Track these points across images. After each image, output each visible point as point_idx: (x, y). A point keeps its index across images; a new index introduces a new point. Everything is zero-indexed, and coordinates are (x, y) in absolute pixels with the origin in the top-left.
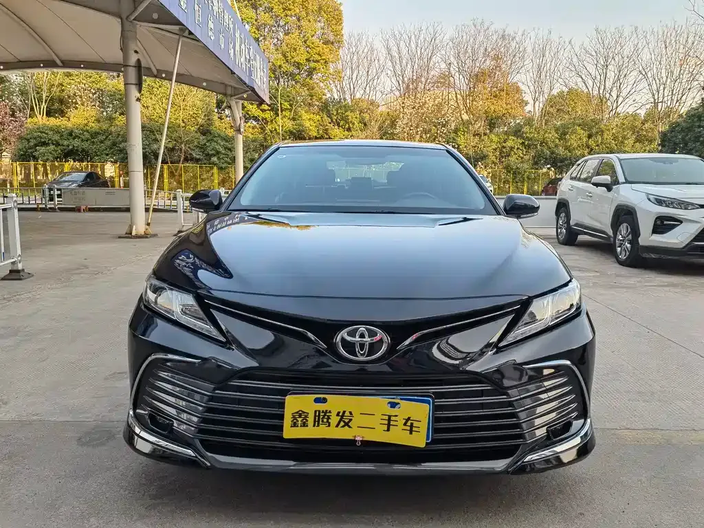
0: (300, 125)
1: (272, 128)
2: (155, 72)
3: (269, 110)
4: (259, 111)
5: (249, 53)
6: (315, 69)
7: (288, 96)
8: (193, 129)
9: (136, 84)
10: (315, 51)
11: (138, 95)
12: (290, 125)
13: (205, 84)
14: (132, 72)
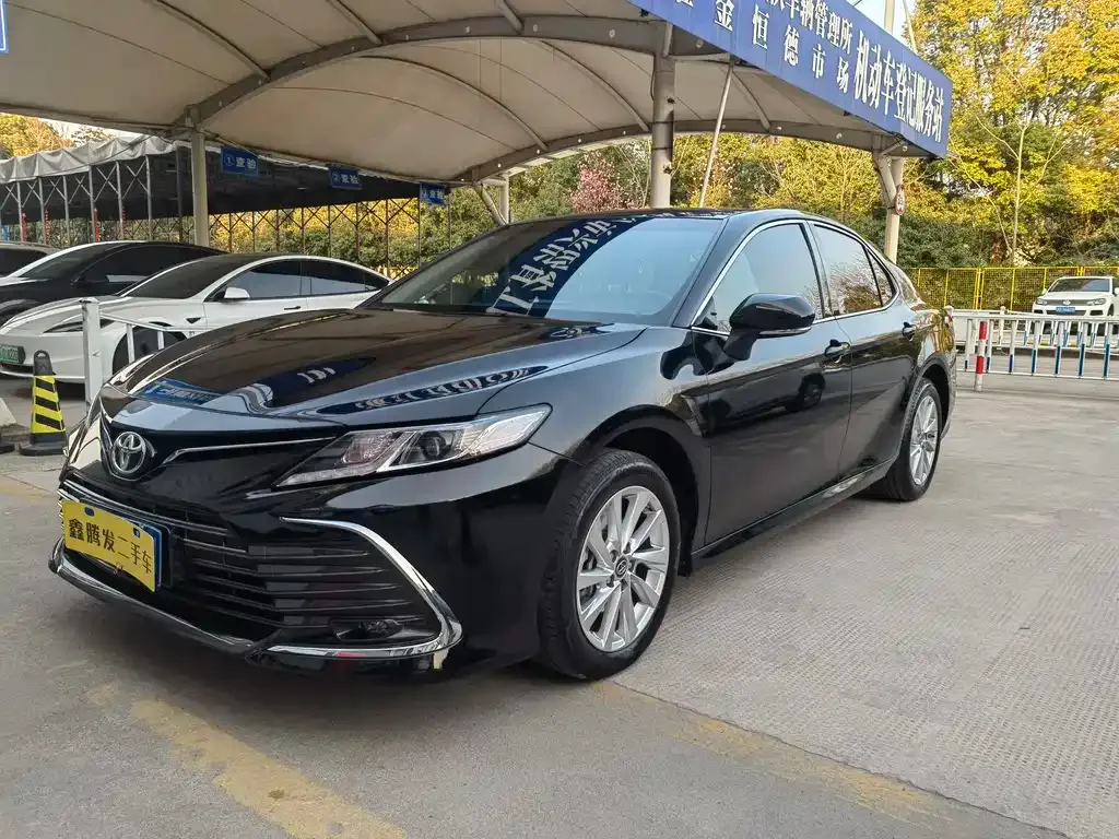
0: (1062, 192)
1: (1006, 200)
2: (766, 124)
3: (1002, 169)
4: (982, 171)
5: (894, 76)
6: (1106, 86)
7: (1044, 141)
8: (861, 210)
9: (665, 148)
10: (1108, 51)
11: (669, 164)
12: (1041, 194)
13: (839, 135)
14: (662, 130)
